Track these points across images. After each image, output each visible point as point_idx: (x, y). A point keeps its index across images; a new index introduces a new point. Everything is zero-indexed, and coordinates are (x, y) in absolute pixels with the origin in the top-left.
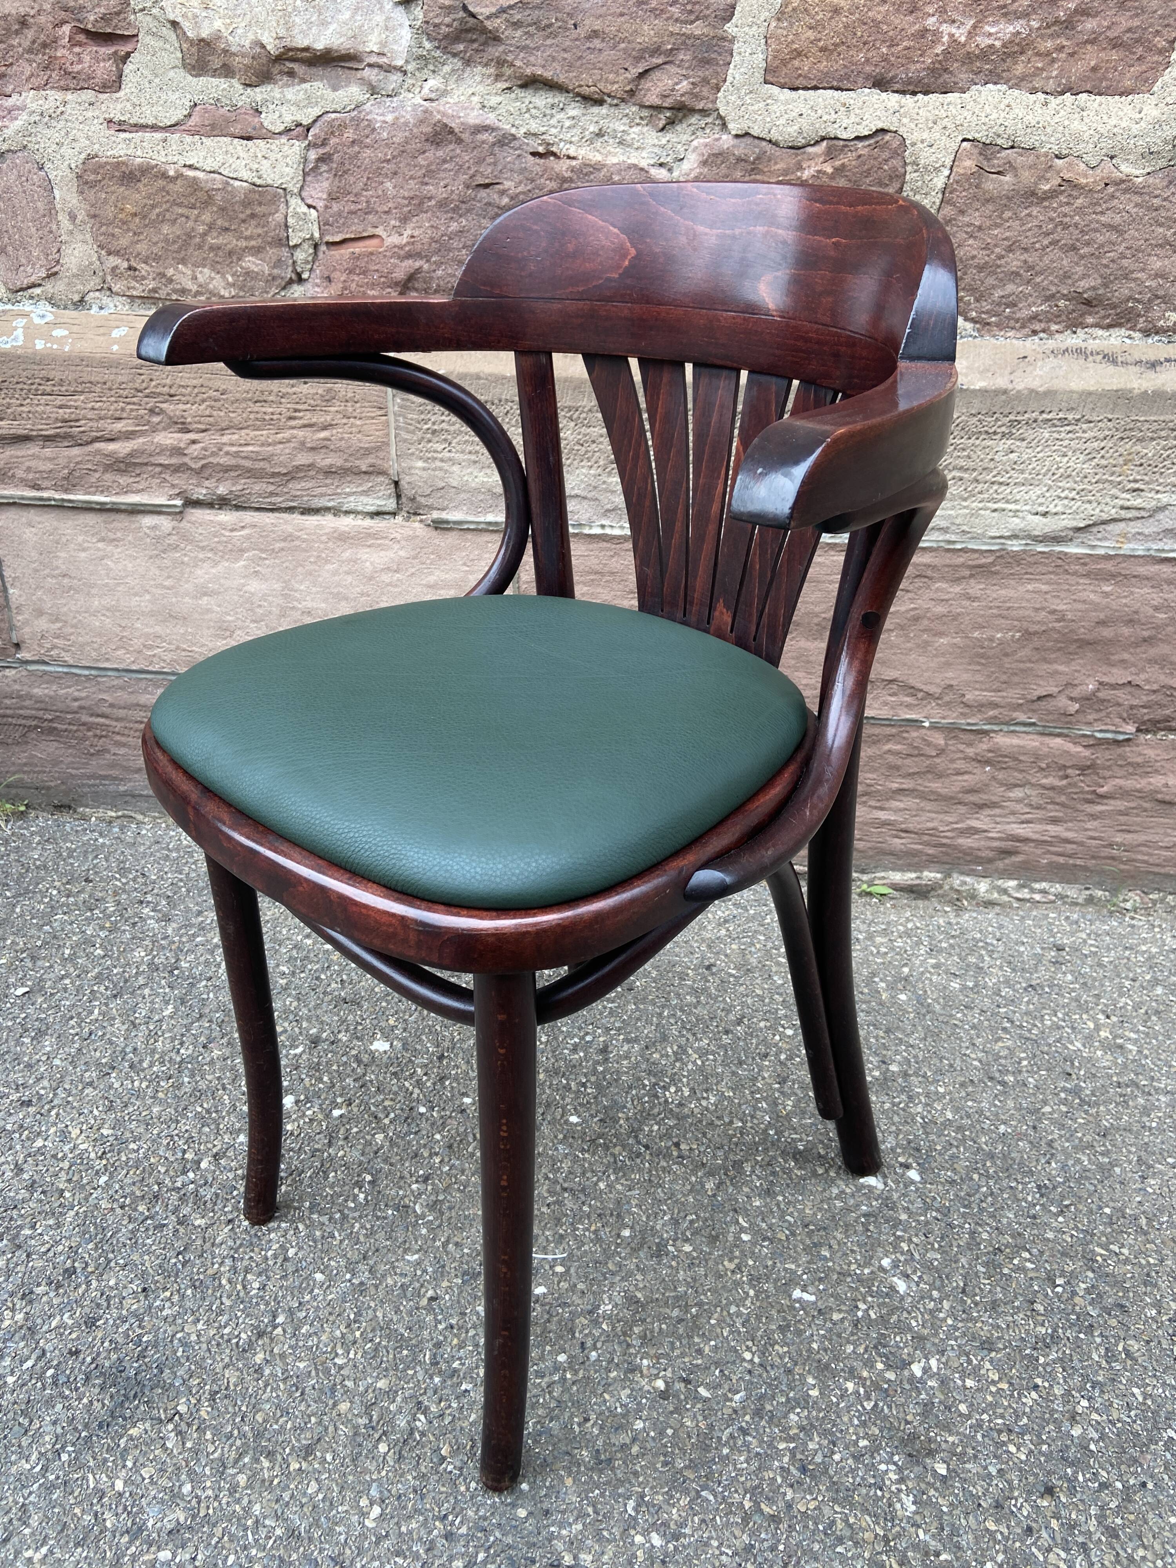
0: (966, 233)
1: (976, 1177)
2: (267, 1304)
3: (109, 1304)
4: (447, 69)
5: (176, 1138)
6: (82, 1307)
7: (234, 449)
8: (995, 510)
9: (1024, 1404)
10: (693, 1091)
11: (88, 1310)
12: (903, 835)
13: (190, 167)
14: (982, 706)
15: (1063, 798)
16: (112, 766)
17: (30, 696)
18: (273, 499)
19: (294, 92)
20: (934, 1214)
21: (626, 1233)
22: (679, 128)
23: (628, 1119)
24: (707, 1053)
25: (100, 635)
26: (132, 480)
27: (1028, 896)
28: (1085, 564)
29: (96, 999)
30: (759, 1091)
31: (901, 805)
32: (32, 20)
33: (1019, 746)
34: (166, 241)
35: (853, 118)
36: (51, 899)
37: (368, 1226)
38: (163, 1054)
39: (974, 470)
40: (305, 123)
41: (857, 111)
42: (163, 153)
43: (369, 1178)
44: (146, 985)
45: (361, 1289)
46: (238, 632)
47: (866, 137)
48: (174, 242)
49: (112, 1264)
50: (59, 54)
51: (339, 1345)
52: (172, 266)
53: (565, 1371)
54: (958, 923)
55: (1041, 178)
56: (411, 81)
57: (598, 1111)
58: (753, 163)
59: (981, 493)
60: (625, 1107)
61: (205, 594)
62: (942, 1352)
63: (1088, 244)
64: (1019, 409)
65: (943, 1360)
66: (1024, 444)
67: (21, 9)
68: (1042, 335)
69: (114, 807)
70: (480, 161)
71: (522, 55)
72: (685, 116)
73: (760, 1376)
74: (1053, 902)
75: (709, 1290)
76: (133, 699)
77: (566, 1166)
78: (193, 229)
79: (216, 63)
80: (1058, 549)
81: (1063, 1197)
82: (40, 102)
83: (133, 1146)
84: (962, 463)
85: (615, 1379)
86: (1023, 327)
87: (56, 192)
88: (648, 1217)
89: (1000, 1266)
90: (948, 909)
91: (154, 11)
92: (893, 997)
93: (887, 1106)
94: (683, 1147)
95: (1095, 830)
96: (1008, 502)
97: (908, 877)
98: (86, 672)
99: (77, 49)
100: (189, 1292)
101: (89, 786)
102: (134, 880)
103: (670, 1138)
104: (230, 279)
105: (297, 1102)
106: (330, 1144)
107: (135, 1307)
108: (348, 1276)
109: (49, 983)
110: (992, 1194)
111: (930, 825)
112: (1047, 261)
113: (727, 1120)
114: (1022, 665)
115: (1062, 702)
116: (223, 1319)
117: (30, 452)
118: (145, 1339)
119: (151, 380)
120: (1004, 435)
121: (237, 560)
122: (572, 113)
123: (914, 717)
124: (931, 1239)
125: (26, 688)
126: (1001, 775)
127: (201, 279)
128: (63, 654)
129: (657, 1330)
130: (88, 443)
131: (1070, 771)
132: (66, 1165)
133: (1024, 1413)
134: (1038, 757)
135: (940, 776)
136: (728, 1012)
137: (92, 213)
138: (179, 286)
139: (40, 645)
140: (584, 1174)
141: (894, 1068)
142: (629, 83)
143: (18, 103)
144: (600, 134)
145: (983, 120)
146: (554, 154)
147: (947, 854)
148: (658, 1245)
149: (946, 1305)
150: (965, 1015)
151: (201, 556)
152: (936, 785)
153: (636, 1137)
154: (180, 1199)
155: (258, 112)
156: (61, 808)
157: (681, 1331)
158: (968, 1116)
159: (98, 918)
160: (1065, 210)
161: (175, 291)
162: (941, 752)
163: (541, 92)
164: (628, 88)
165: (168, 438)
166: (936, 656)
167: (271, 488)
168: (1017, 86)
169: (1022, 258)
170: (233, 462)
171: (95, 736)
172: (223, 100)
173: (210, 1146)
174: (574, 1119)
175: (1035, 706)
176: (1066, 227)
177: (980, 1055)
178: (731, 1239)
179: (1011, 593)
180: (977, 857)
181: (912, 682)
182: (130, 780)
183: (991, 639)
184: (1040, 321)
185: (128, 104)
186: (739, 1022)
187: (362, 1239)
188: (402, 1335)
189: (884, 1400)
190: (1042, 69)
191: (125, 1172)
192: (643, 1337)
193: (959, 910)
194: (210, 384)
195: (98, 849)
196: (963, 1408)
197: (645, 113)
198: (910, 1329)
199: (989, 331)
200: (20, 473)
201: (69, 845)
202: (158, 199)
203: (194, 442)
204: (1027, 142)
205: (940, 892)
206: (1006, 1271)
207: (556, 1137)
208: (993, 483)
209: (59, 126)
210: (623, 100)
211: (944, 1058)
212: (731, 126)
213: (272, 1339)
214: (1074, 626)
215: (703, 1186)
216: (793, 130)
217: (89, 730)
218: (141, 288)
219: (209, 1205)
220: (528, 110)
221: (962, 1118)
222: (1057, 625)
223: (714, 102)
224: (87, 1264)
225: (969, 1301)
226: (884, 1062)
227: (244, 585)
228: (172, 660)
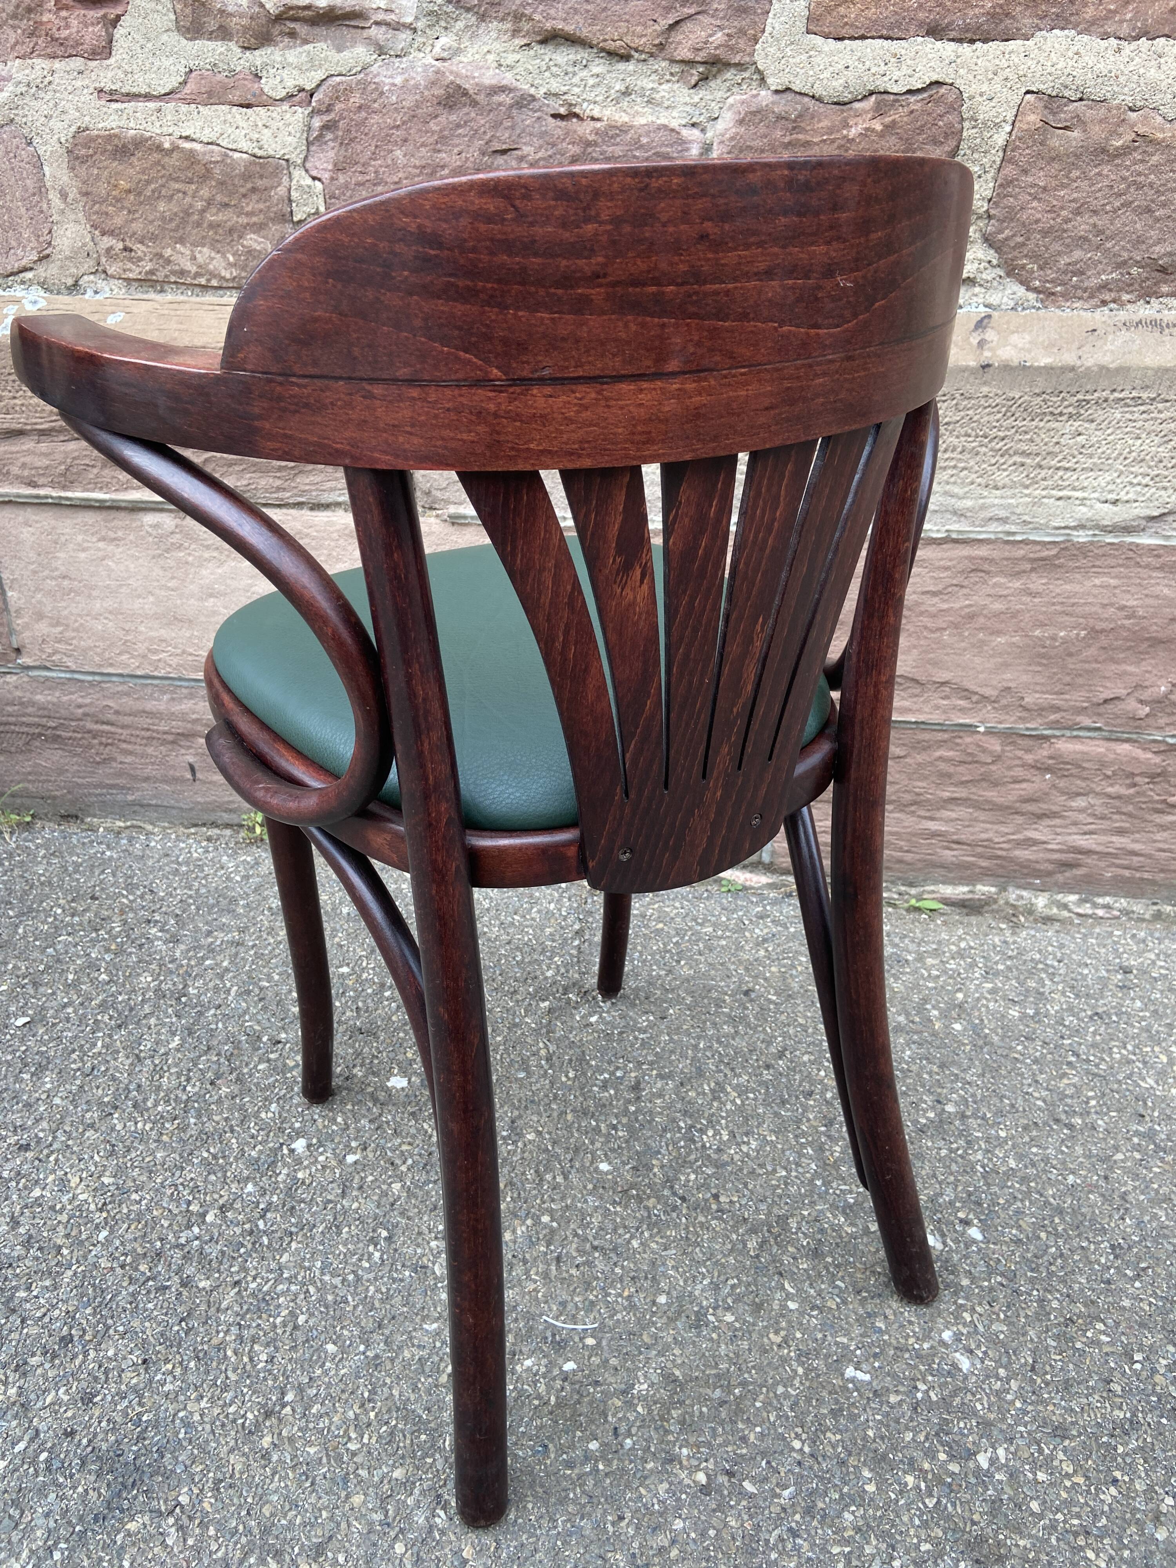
0: (1030, 194)
1: (1043, 1235)
2: (275, 1379)
3: (107, 1378)
4: (460, 25)
5: (181, 1188)
6: (79, 1381)
8: (1060, 499)
9: (1103, 1501)
10: (732, 1134)
11: (84, 1384)
12: (955, 846)
13: (187, 138)
14: (1042, 709)
15: (1130, 808)
16: (120, 774)
17: (33, 703)
18: (280, 495)
19: (296, 54)
20: (999, 1279)
21: (662, 1299)
22: (712, 84)
23: (662, 1167)
24: (747, 1092)
25: (103, 639)
27: (1090, 912)
28: (1158, 556)
29: (99, 1030)
30: (804, 1134)
31: (953, 815)
33: (1083, 753)
34: (163, 219)
35: (905, 70)
36: (55, 919)
37: (384, 1290)
38: (169, 1091)
39: (1037, 454)
40: (308, 88)
41: (909, 62)
42: (158, 124)
43: (384, 1234)
44: (152, 1014)
45: (376, 1363)
47: (919, 91)
48: (171, 220)
49: (111, 1332)
50: (45, 19)
51: (352, 1428)
52: (169, 245)
53: (596, 1461)
54: (1014, 942)
55: (1114, 133)
56: (421, 40)
57: (630, 1158)
58: (795, 121)
59: (1044, 479)
60: (659, 1152)
61: (211, 595)
62: (1011, 1440)
63: (1164, 205)
64: (1088, 387)
65: (1012, 1449)
66: (1093, 425)
68: (1112, 305)
69: (123, 817)
70: (497, 125)
71: (541, 7)
72: (719, 71)
73: (811, 1468)
74: (1118, 918)
75: (753, 1367)
76: (139, 705)
77: (596, 1220)
78: (191, 206)
79: (212, 24)
80: (1129, 539)
81: (1140, 1259)
82: (27, 72)
83: (135, 1196)
84: (1024, 447)
85: (651, 1471)
86: (1091, 297)
87: (46, 168)
88: (685, 1281)
89: (1072, 1339)
90: (1003, 926)
92: (946, 1027)
93: (944, 1152)
94: (722, 1199)
95: (1165, 841)
96: (1074, 489)
97: (960, 891)
98: (90, 678)
99: (64, 13)
100: (192, 1364)
101: (96, 795)
102: (142, 897)
103: (708, 1188)
104: (231, 259)
105: (309, 1146)
106: (344, 1194)
107: (134, 1381)
108: (362, 1348)
109: (51, 1012)
110: (1061, 1255)
111: (984, 836)
112: (1118, 223)
113: (770, 1168)
114: (1087, 666)
115: (1131, 705)
116: (228, 1396)
117: (24, 448)
118: (145, 1418)
120: (1071, 416)
122: (596, 70)
123: (967, 721)
124: (996, 1309)
125: (28, 694)
126: (1062, 784)
127: (200, 259)
128: (65, 659)
129: (697, 1413)
131: (1138, 779)
132: (64, 1218)
133: (1103, 1512)
134: (1103, 763)
135: (995, 784)
136: (769, 1043)
137: (84, 190)
138: (178, 267)
139: (42, 650)
140: (615, 1230)
141: (950, 1108)
142: (658, 36)
143: (3, 73)
144: (626, 93)
145: (1049, 69)
146: (576, 116)
147: (1003, 867)
148: (697, 1313)
149: (1014, 1384)
150: (1025, 1047)
151: (206, 555)
152: (991, 794)
153: (672, 1187)
154: (184, 1257)
155: (258, 77)
156: (68, 817)
157: (723, 1415)
158: (1033, 1165)
159: (104, 939)
160: (1140, 168)
161: (173, 272)
162: (997, 758)
163: (562, 48)
164: (657, 42)
166: (992, 656)
167: (278, 483)
168: (1087, 31)
169: (1091, 221)
171: (101, 744)
172: (221, 65)
173: (216, 1196)
174: (604, 1167)
175: (1101, 709)
176: (1140, 187)
177: (1044, 1093)
178: (776, 1307)
179: (1077, 588)
180: (1035, 870)
181: (967, 684)
182: (138, 789)
183: (1054, 638)
184: (1110, 290)
185: (120, 72)
186: (781, 1055)
187: (377, 1304)
188: (420, 1417)
189: (948, 1496)
190: (1115, 12)
191: (125, 1226)
192: (682, 1422)
193: (1016, 927)
195: (105, 863)
196: (1035, 1506)
197: (676, 68)
198: (975, 1413)
199: (1053, 302)
200: (15, 470)
201: (75, 858)
202: (153, 173)
204: (1098, 93)
205: (995, 907)
206: (1079, 1345)
207: (585, 1187)
208: (1058, 469)
209: (47, 97)
210: (652, 55)
211: (1003, 1096)
212: (770, 81)
213: (280, 1420)
214: (1145, 623)
215: (745, 1245)
216: (838, 84)
217: (94, 738)
218: (138, 270)
219: (214, 1265)
220: (548, 68)
221: (1026, 1167)
222: (1127, 622)
223: (752, 55)
224: (84, 1331)
225: (1039, 1381)
226: (939, 1102)
227: (251, 586)
228: (178, 665)
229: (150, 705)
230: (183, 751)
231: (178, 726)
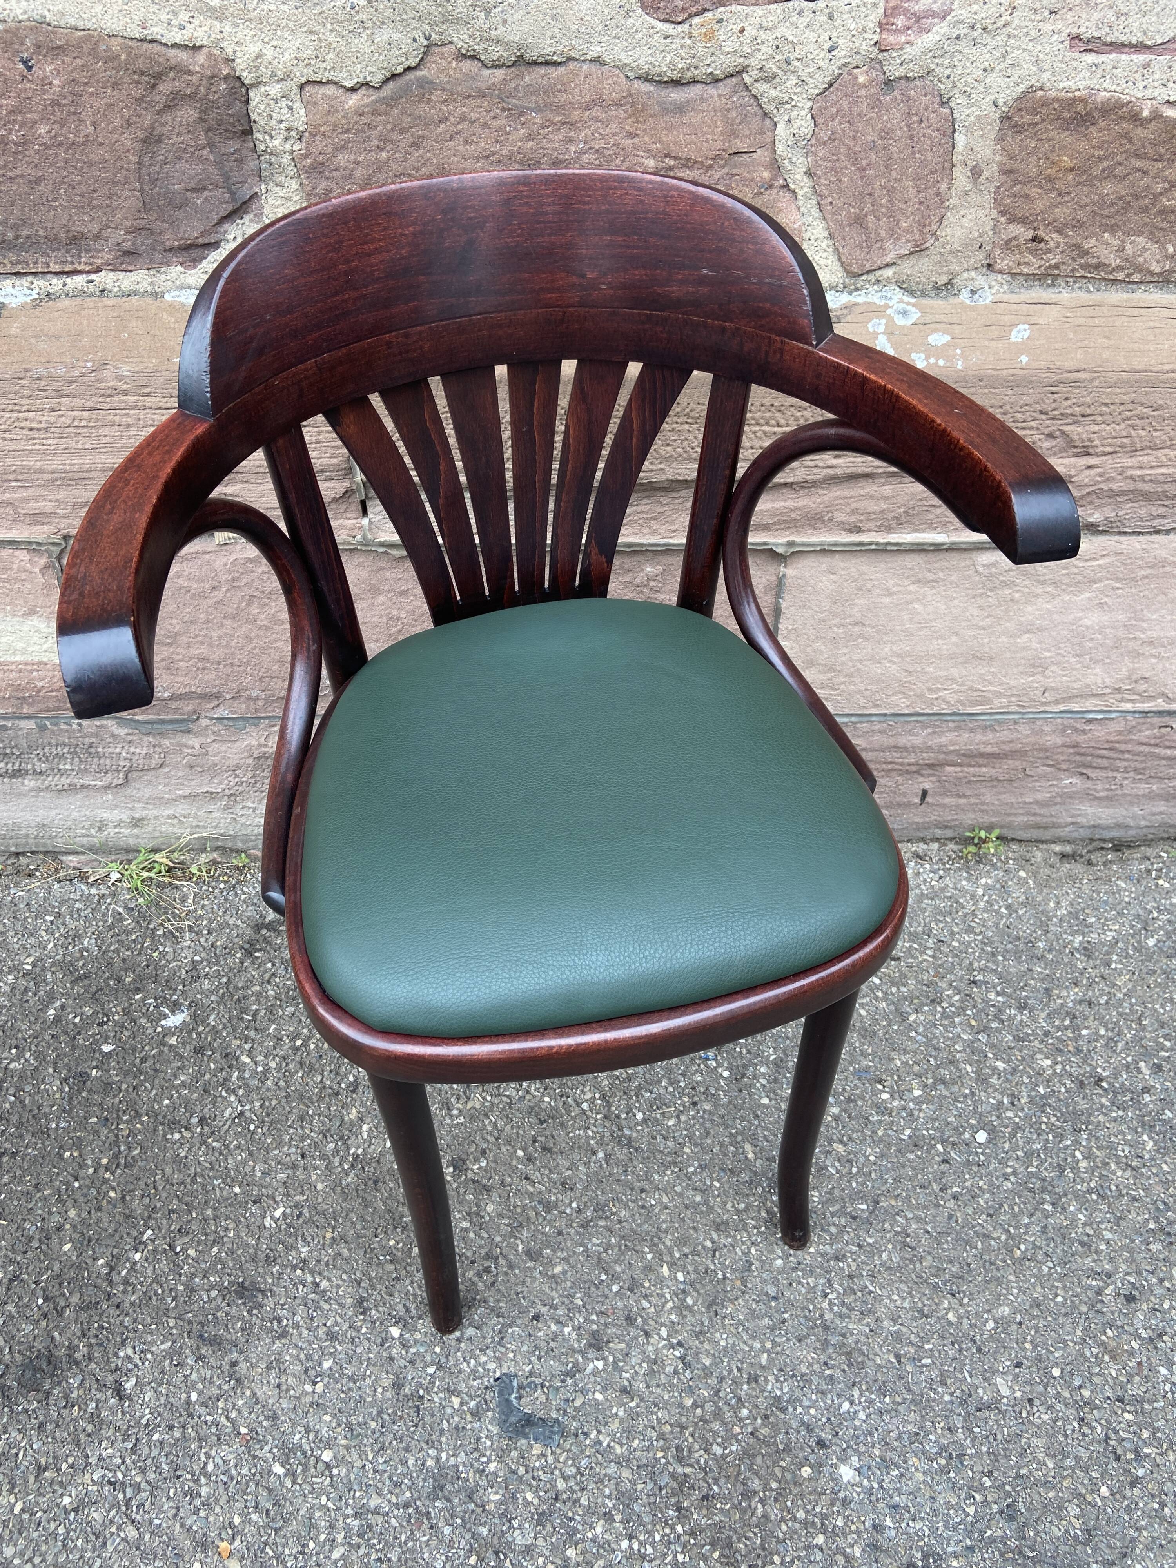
7: (1139, 472)
13: (1175, 103)
18: (1156, 523)
25: (878, 682)
34: (1102, 203)
42: (1140, 85)
46: (1053, 668)
48: (1112, 204)
52: (1095, 234)
61: (1028, 632)
76: (892, 741)
78: (1146, 188)
87: (960, 139)
104: (1171, 250)
117: (862, 492)
119: (1067, 399)
127: (1129, 250)
137: (1008, 167)
138: (1095, 261)
151: (1039, 591)
161: (1085, 266)
167: (1162, 511)
170: (1131, 486)
185: (1110, 13)
194: (1143, 399)
200: (840, 516)
202: (1113, 148)
203: (1089, 467)
209: (994, 43)
218: (1038, 264)
227: (1081, 619)
228: (959, 701)
229: (902, 741)
230: (921, 779)
231: (929, 757)
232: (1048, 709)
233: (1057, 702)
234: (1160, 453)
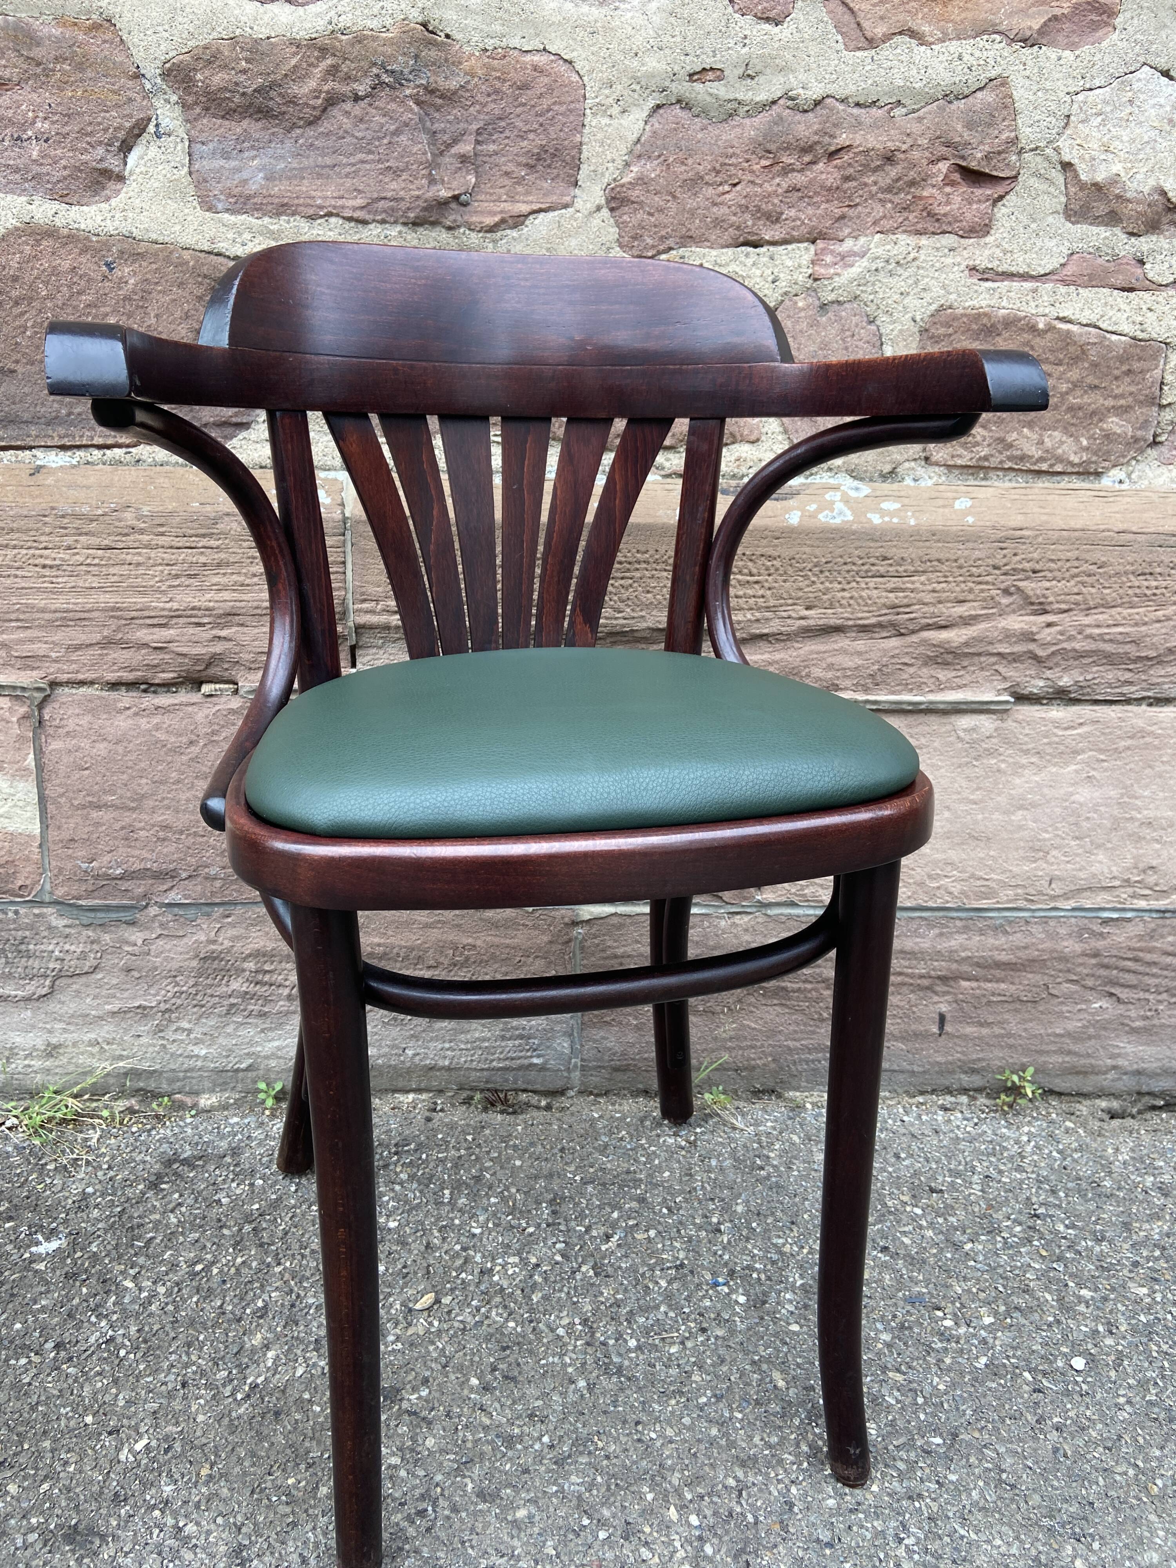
7: (1097, 631)
13: (1064, 319)
18: (1125, 690)
26: (954, 674)
32: (902, 156)
42: (1033, 304)
46: (1054, 852)
50: (925, 194)
52: (1015, 429)
61: (1022, 807)
67: (889, 144)
78: (1054, 388)
79: (1101, 209)
82: (888, 247)
87: (888, 350)
91: (1048, 151)
99: (948, 189)
104: (1085, 443)
117: (836, 647)
119: (1015, 555)
121: (1067, 764)
127: (1048, 443)
130: (913, 632)
138: (1019, 452)
143: (855, 249)
151: (1024, 761)
155: (1142, 262)
161: (1011, 458)
165: (1017, 622)
167: (1128, 676)
170: (1093, 646)
172: (1105, 249)
185: (998, 251)
194: (1087, 556)
203: (1049, 625)
209: (907, 274)
218: (970, 456)
227: (1072, 794)
228: (963, 892)
230: (936, 999)
231: (941, 967)
232: (1059, 905)
233: (1066, 896)
234: (1114, 611)
